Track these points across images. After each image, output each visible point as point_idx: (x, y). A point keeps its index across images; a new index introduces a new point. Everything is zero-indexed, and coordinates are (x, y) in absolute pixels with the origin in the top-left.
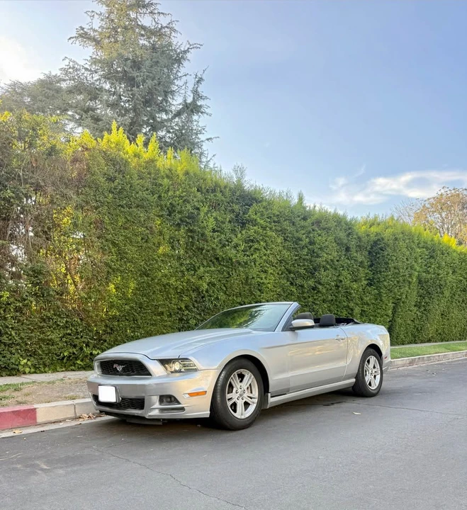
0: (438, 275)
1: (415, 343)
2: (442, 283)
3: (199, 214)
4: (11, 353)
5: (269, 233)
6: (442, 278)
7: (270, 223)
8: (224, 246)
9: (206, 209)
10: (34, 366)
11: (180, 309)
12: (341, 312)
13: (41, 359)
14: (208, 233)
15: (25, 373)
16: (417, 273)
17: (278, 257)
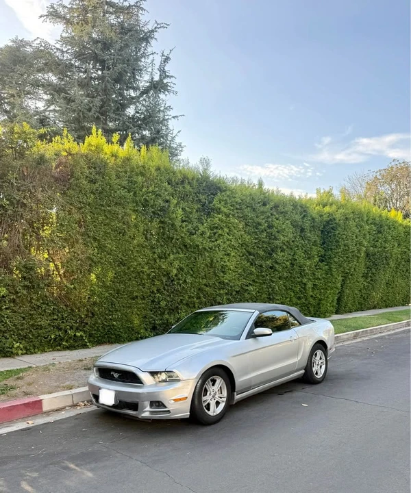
0: (385, 248)
1: (362, 310)
2: (388, 255)
3: (169, 206)
4: (6, 338)
5: (232, 220)
6: (388, 251)
7: (233, 210)
8: (191, 234)
9: (175, 202)
10: (25, 348)
11: (153, 292)
12: (295, 287)
13: (32, 341)
14: (178, 223)
15: (17, 355)
16: (364, 249)
17: (240, 241)
